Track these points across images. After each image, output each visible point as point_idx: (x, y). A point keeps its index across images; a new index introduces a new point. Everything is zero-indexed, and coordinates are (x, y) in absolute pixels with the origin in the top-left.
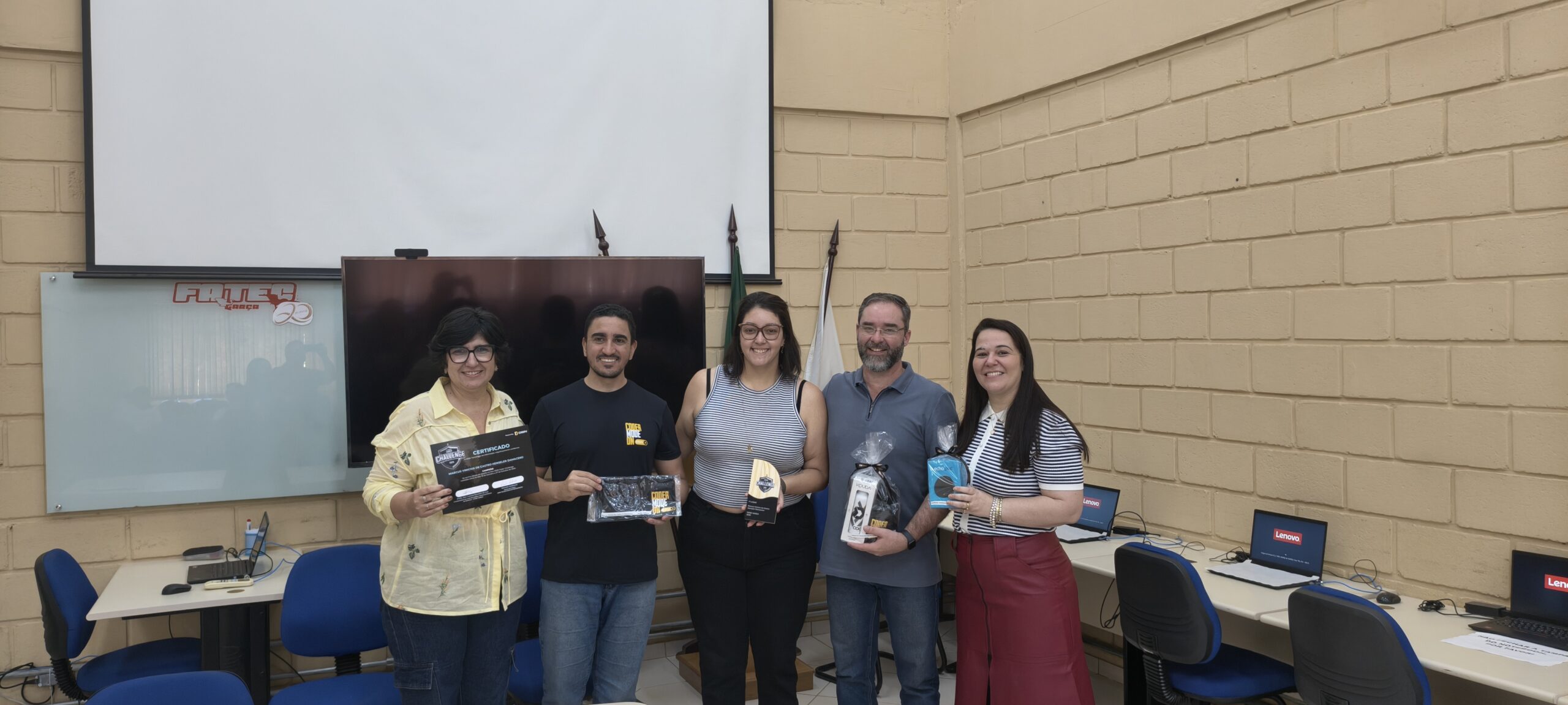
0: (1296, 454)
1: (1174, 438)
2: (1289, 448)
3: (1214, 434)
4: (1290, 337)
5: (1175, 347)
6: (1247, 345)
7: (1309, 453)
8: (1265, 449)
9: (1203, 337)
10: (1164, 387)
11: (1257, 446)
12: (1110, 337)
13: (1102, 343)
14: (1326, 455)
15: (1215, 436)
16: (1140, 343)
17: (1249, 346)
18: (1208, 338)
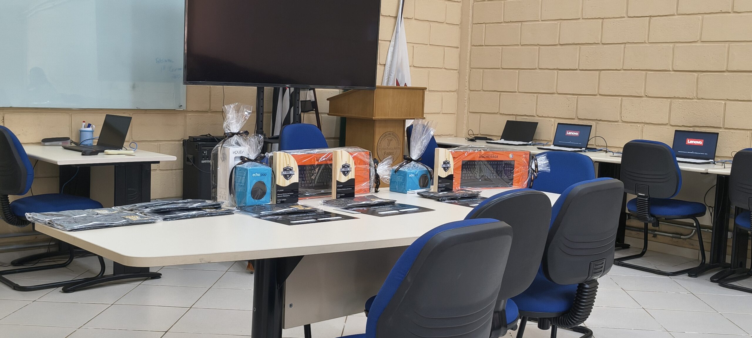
0: (696, 102)
1: (620, 98)
2: (692, 99)
3: (646, 94)
4: (698, 41)
5: (625, 48)
6: (671, 45)
7: (704, 101)
8: (677, 100)
9: (644, 42)
10: (616, 70)
11: (672, 99)
12: (580, 43)
13: (574, 46)
14: (714, 101)
15: (647, 96)
16: (601, 46)
17: (673, 46)
18: (647, 42)
